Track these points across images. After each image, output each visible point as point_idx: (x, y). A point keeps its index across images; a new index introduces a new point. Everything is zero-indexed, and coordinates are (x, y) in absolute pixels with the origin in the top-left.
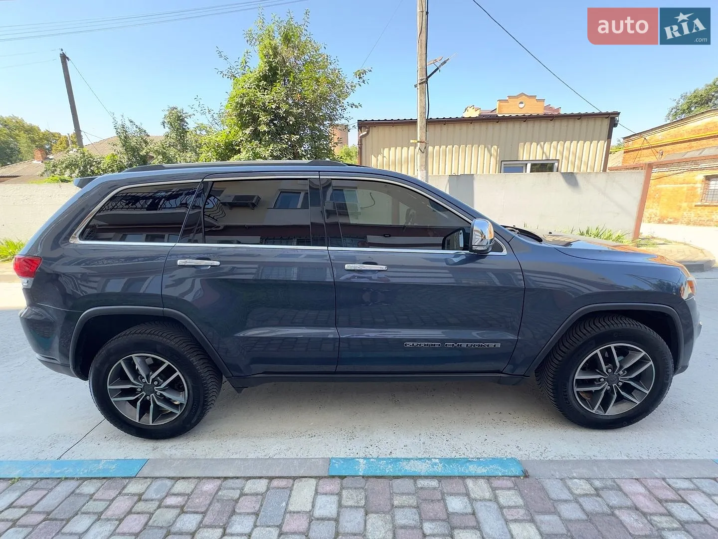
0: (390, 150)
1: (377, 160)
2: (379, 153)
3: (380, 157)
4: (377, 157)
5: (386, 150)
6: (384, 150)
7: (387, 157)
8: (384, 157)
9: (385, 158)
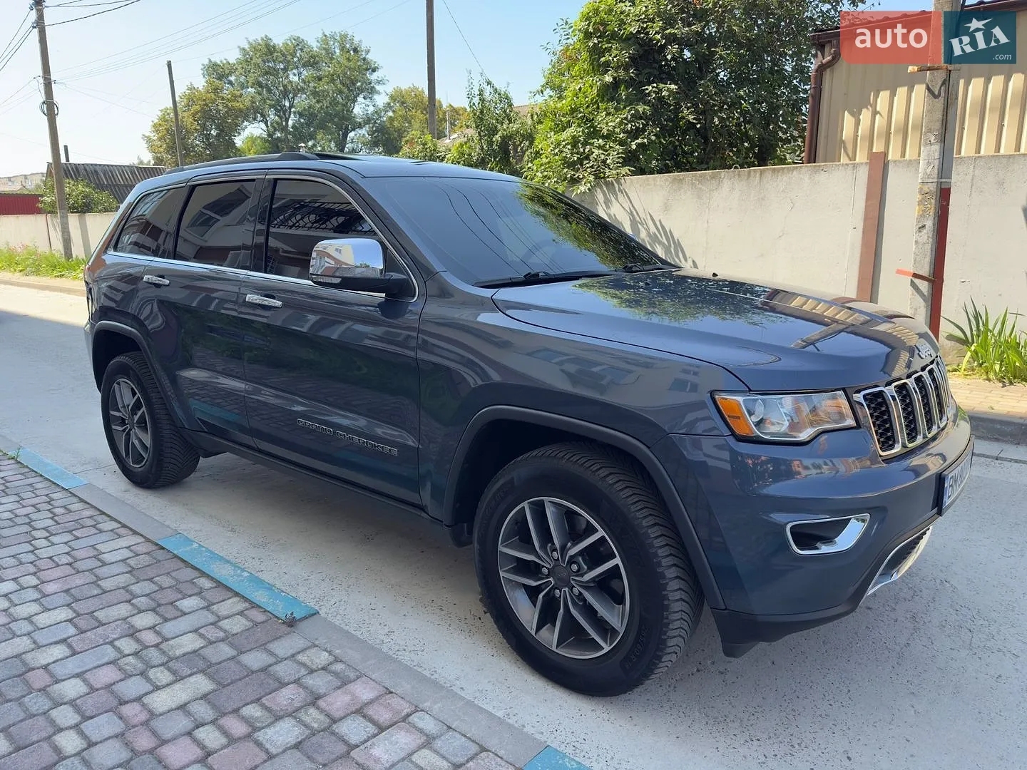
0: (893, 94)
1: (858, 123)
2: (864, 103)
3: (865, 115)
4: (856, 115)
5: (884, 95)
6: (877, 96)
7: (885, 114)
8: (875, 113)
9: (878, 117)
